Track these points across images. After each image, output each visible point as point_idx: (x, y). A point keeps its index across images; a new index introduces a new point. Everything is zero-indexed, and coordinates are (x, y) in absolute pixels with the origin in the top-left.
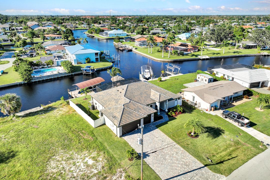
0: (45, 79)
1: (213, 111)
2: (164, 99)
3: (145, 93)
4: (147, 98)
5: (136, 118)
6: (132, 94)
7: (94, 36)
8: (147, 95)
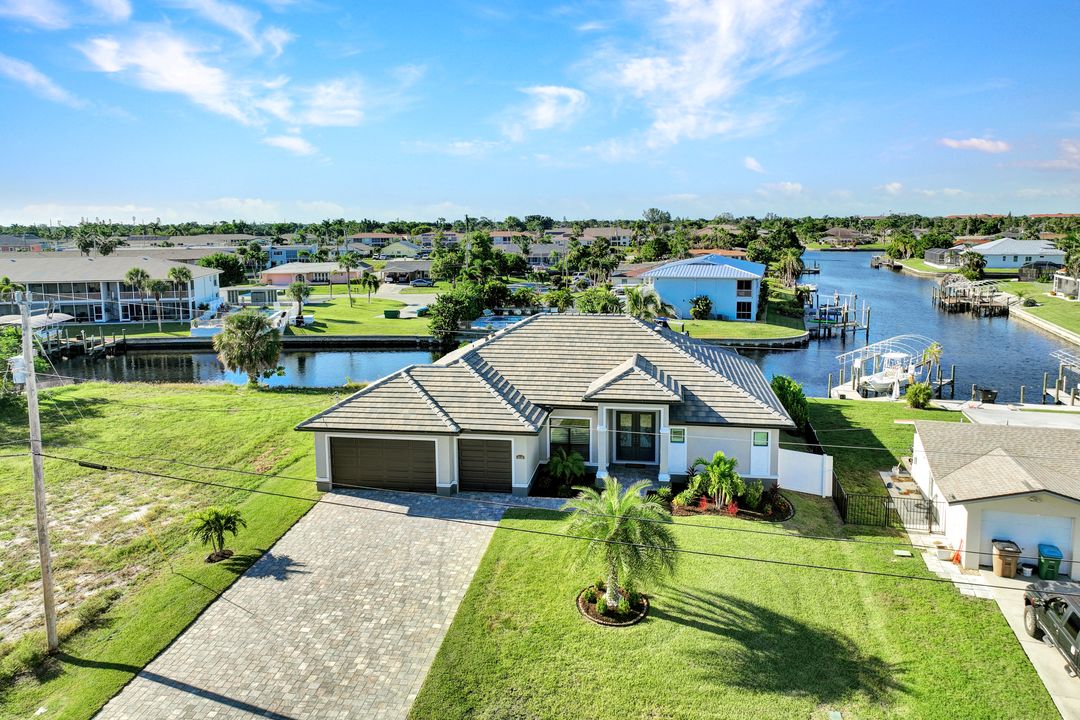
1: (994, 577)
2: (635, 392)
3: (583, 362)
4: (573, 379)
5: (402, 422)
6: (514, 351)
7: (900, 267)
8: (587, 371)
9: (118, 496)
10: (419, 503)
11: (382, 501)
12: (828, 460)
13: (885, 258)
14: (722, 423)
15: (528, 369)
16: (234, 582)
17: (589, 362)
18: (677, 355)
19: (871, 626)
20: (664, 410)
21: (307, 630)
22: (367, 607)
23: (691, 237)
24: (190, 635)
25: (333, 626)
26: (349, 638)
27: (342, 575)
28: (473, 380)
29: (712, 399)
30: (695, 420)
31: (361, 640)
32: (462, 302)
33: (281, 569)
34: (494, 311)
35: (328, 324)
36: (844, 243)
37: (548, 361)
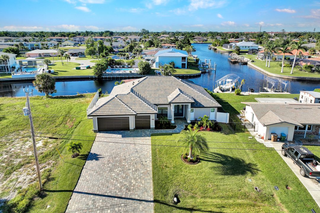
0: (115, 77)
1: (271, 141)
2: (182, 100)
3: (163, 91)
4: (162, 96)
5: (119, 112)
6: (143, 88)
7: (216, 49)
8: (165, 93)
9: (29, 139)
10: (126, 134)
11: (115, 134)
12: (228, 114)
13: (212, 46)
14: (204, 107)
15: (149, 93)
16: (85, 163)
17: (165, 91)
18: (188, 88)
19: (250, 157)
20: (190, 105)
21: (114, 175)
22: (127, 166)
23: (160, 40)
24: (81, 180)
25: (120, 173)
26: (127, 176)
27: (115, 158)
28: (136, 98)
29: (200, 100)
30: (197, 106)
31: (130, 175)
32: (103, 65)
33: (95, 157)
34: (111, 67)
35: (59, 72)
36: (200, 41)
37: (154, 91)
